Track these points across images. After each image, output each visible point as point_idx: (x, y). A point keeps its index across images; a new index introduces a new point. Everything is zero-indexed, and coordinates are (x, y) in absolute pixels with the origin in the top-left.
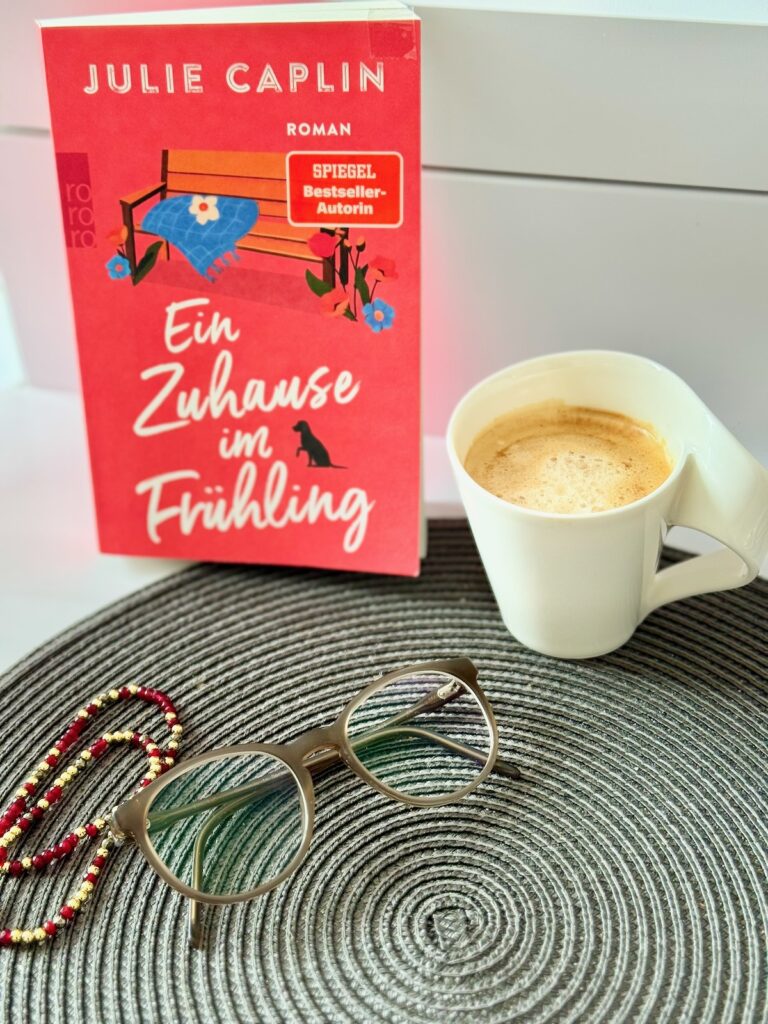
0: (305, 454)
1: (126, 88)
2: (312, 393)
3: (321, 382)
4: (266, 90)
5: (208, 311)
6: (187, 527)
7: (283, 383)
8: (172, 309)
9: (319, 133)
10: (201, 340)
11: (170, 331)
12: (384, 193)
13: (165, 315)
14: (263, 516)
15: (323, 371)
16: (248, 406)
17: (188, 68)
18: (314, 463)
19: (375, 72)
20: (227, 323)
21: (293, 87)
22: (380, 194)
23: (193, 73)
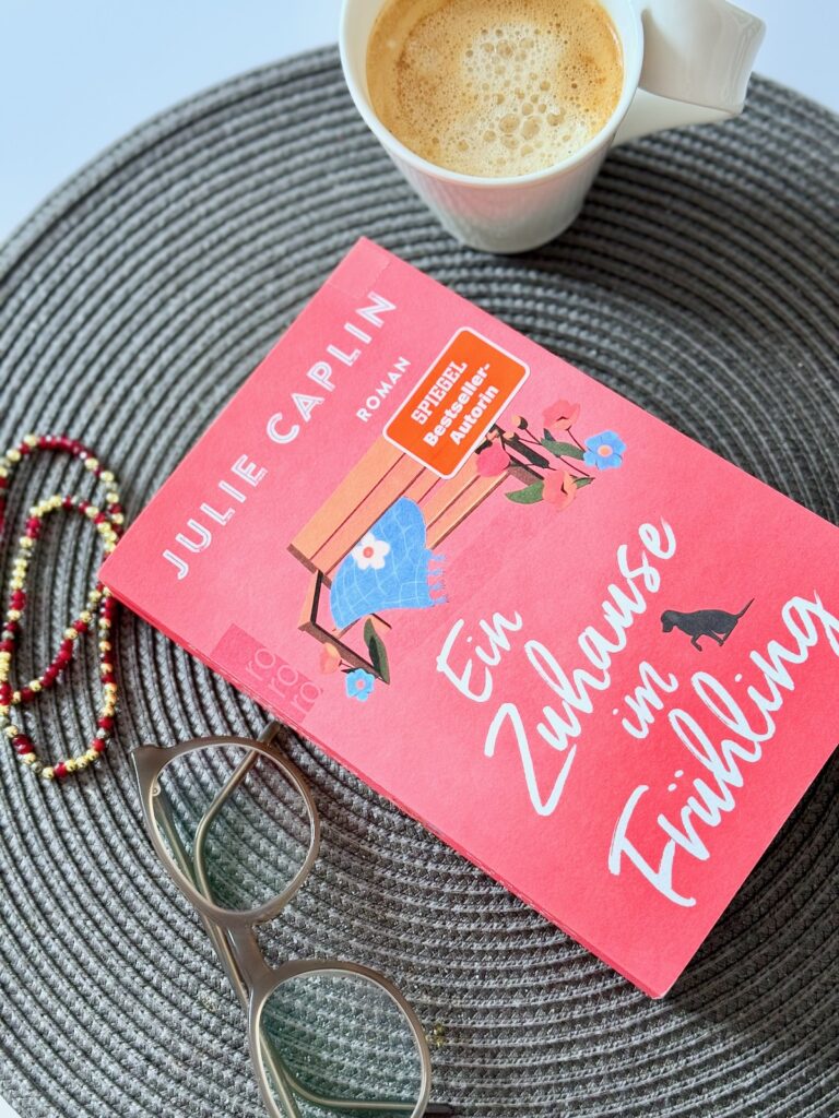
0: (703, 640)
1: (207, 537)
2: (639, 581)
3: (634, 563)
4: (312, 413)
5: (472, 630)
6: (699, 851)
7: (606, 606)
8: (442, 665)
9: (387, 391)
10: (496, 661)
11: (462, 685)
12: (487, 367)
13: (443, 674)
14: (748, 745)
15: (622, 551)
16: (604, 664)
17: (237, 469)
18: (721, 636)
19: (375, 304)
20: (498, 619)
21: (329, 386)
22: (485, 371)
23: (244, 467)
